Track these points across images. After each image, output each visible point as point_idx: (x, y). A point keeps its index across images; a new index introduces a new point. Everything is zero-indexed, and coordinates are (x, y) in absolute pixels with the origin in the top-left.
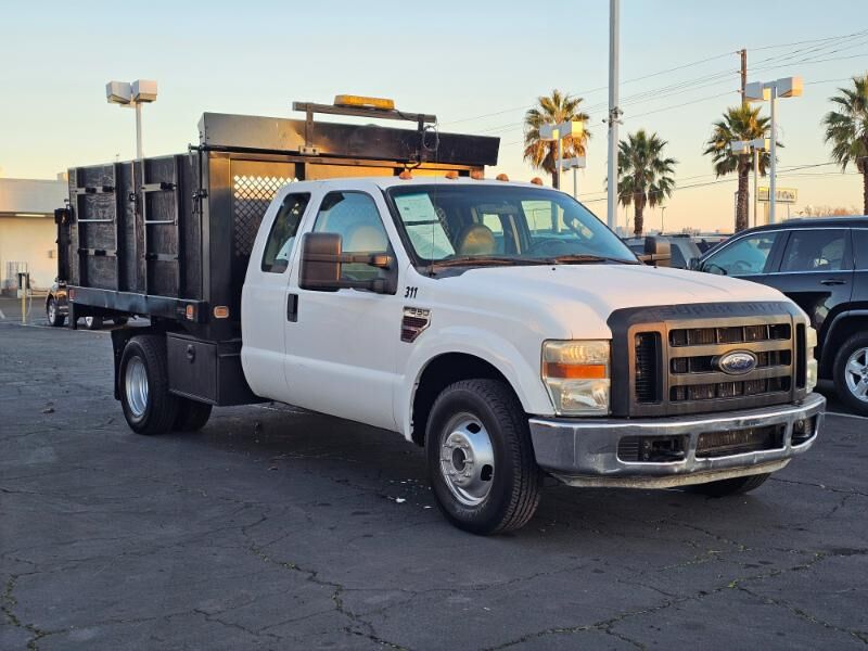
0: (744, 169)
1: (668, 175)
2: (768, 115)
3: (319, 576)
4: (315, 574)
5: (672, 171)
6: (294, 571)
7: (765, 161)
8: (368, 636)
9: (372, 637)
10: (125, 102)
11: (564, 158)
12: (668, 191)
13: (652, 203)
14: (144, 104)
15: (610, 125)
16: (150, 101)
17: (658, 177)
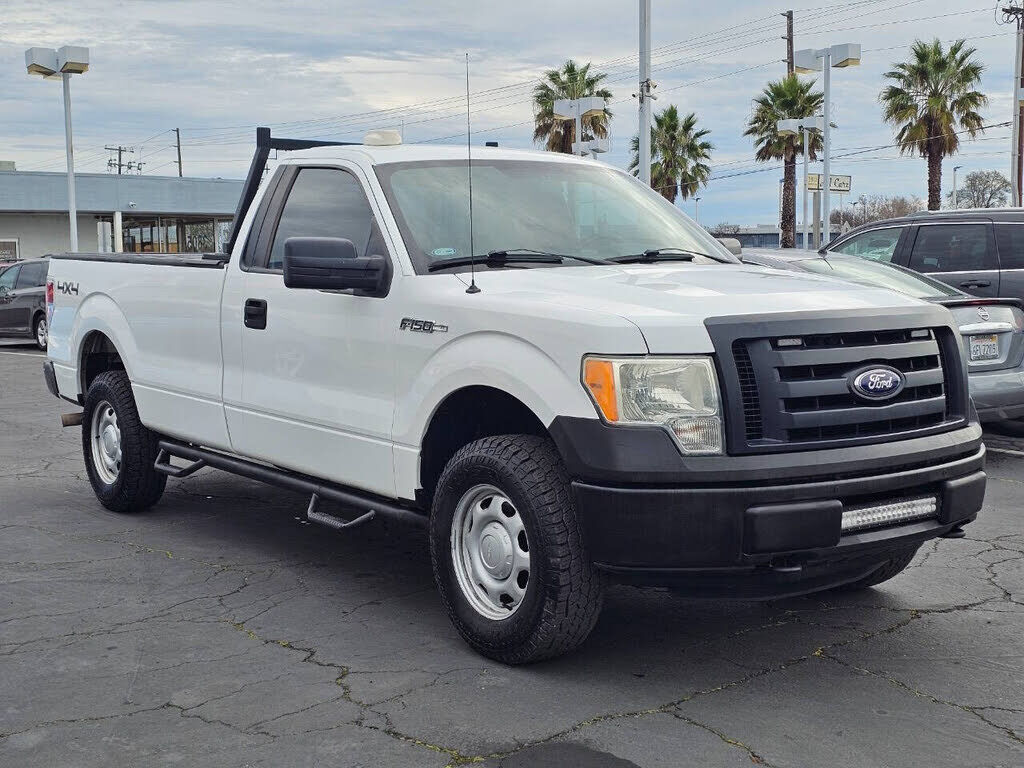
0: (791, 153)
1: (703, 161)
2: (822, 90)
3: (318, 657)
4: (312, 654)
5: (706, 157)
6: (286, 650)
7: (816, 143)
8: (385, 731)
9: (389, 732)
10: (48, 73)
11: (583, 140)
12: (704, 179)
13: (685, 194)
14: (74, 75)
15: (642, 101)
16: (81, 72)
17: (691, 163)
